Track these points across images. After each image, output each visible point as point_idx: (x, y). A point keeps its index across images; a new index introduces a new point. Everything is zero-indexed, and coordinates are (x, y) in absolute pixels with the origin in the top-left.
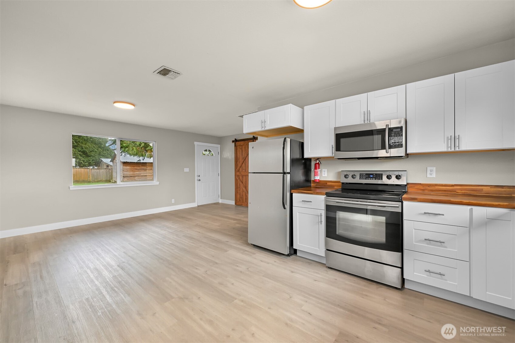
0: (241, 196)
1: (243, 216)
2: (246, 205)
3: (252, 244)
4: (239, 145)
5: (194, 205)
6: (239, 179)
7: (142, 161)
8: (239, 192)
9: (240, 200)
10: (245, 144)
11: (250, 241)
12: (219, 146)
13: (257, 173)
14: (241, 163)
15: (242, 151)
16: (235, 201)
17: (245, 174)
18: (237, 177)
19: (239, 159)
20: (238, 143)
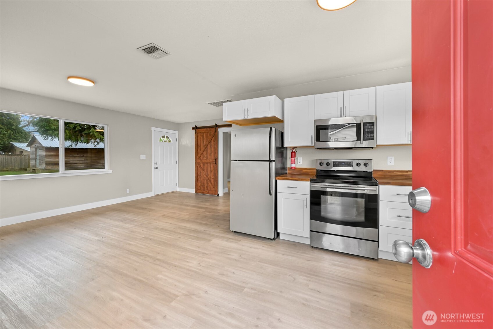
0: (202, 184)
1: (209, 204)
3: (233, 231)
4: (200, 133)
5: (151, 194)
6: (199, 166)
7: (74, 147)
8: (200, 180)
9: (200, 188)
10: (207, 132)
11: (232, 229)
12: (177, 132)
13: (239, 161)
14: (202, 150)
15: (203, 138)
16: (195, 190)
17: (207, 162)
18: (197, 164)
19: (200, 146)
20: (199, 131)
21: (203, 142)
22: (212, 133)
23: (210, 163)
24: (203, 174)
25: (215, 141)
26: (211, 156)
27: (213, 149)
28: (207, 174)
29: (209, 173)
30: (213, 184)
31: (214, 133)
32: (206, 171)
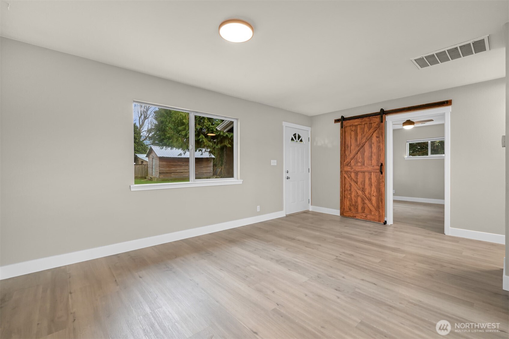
0: (354, 203)
2: (363, 217)
4: (350, 126)
5: (281, 214)
6: (348, 176)
7: (183, 156)
8: (349, 196)
9: (350, 209)
10: (363, 123)
12: (309, 129)
14: (353, 152)
15: (356, 134)
16: (340, 211)
17: (362, 170)
18: (344, 173)
19: (349, 147)
20: (348, 123)
21: (356, 140)
22: (374, 125)
23: (370, 173)
24: (356, 189)
25: (381, 137)
26: (371, 160)
27: (374, 150)
28: (363, 188)
29: (367, 186)
30: (375, 204)
31: (377, 124)
32: (361, 183)
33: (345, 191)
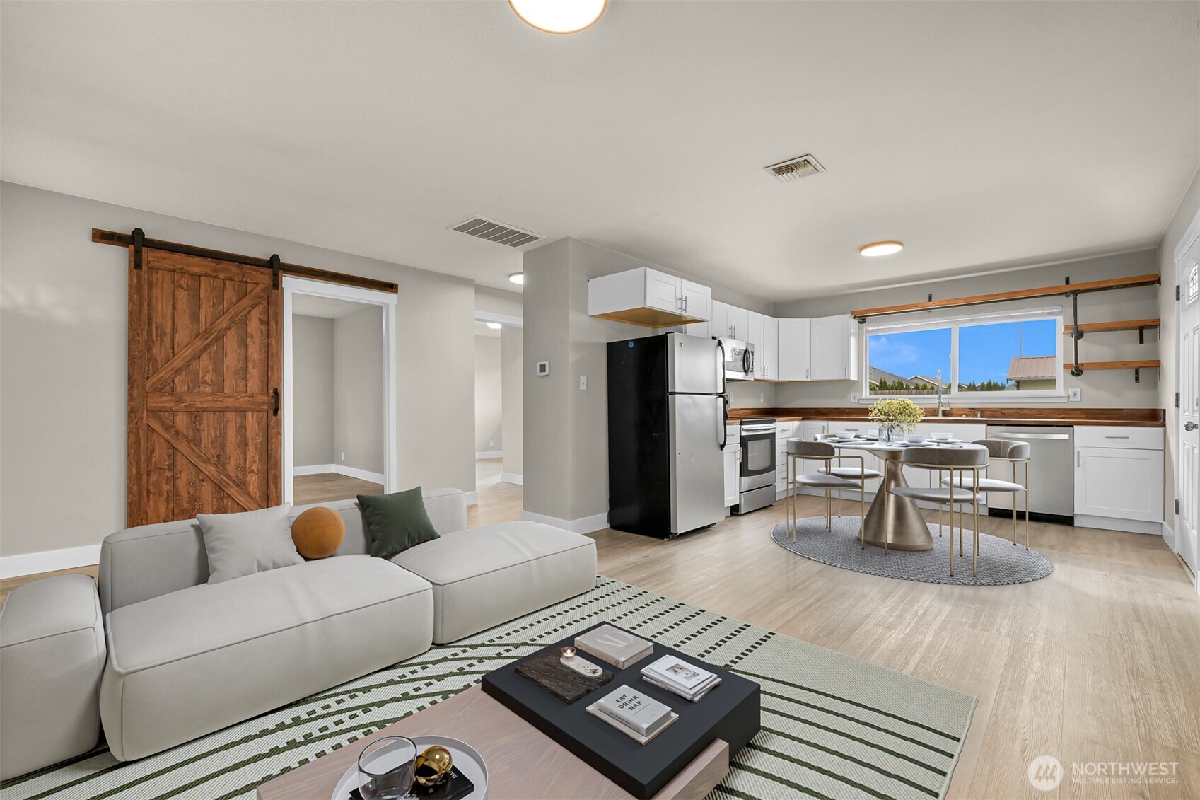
4: (174, 271)
14: (184, 353)
17: (219, 405)
18: (148, 415)
19: (165, 333)
20: (164, 258)
21: (195, 317)
22: (255, 290)
23: (241, 412)
24: (194, 460)
25: (272, 322)
26: (246, 379)
27: (254, 353)
28: (218, 456)
29: (231, 447)
30: (258, 492)
31: (263, 290)
32: (212, 442)
33: (148, 474)
